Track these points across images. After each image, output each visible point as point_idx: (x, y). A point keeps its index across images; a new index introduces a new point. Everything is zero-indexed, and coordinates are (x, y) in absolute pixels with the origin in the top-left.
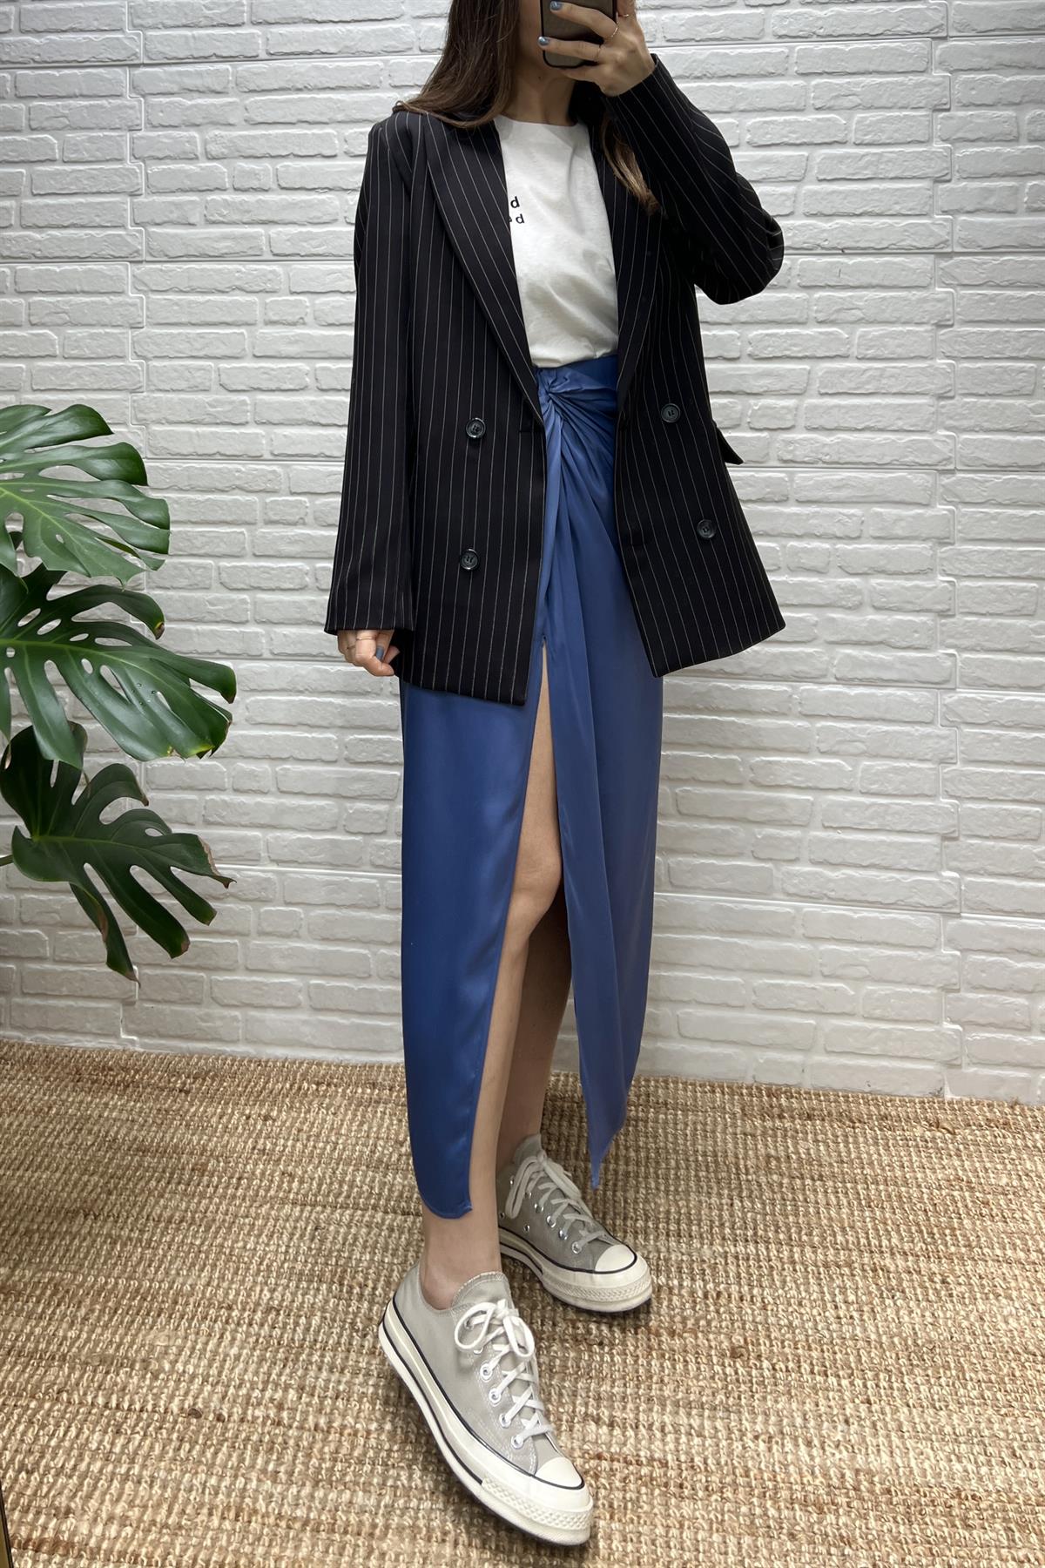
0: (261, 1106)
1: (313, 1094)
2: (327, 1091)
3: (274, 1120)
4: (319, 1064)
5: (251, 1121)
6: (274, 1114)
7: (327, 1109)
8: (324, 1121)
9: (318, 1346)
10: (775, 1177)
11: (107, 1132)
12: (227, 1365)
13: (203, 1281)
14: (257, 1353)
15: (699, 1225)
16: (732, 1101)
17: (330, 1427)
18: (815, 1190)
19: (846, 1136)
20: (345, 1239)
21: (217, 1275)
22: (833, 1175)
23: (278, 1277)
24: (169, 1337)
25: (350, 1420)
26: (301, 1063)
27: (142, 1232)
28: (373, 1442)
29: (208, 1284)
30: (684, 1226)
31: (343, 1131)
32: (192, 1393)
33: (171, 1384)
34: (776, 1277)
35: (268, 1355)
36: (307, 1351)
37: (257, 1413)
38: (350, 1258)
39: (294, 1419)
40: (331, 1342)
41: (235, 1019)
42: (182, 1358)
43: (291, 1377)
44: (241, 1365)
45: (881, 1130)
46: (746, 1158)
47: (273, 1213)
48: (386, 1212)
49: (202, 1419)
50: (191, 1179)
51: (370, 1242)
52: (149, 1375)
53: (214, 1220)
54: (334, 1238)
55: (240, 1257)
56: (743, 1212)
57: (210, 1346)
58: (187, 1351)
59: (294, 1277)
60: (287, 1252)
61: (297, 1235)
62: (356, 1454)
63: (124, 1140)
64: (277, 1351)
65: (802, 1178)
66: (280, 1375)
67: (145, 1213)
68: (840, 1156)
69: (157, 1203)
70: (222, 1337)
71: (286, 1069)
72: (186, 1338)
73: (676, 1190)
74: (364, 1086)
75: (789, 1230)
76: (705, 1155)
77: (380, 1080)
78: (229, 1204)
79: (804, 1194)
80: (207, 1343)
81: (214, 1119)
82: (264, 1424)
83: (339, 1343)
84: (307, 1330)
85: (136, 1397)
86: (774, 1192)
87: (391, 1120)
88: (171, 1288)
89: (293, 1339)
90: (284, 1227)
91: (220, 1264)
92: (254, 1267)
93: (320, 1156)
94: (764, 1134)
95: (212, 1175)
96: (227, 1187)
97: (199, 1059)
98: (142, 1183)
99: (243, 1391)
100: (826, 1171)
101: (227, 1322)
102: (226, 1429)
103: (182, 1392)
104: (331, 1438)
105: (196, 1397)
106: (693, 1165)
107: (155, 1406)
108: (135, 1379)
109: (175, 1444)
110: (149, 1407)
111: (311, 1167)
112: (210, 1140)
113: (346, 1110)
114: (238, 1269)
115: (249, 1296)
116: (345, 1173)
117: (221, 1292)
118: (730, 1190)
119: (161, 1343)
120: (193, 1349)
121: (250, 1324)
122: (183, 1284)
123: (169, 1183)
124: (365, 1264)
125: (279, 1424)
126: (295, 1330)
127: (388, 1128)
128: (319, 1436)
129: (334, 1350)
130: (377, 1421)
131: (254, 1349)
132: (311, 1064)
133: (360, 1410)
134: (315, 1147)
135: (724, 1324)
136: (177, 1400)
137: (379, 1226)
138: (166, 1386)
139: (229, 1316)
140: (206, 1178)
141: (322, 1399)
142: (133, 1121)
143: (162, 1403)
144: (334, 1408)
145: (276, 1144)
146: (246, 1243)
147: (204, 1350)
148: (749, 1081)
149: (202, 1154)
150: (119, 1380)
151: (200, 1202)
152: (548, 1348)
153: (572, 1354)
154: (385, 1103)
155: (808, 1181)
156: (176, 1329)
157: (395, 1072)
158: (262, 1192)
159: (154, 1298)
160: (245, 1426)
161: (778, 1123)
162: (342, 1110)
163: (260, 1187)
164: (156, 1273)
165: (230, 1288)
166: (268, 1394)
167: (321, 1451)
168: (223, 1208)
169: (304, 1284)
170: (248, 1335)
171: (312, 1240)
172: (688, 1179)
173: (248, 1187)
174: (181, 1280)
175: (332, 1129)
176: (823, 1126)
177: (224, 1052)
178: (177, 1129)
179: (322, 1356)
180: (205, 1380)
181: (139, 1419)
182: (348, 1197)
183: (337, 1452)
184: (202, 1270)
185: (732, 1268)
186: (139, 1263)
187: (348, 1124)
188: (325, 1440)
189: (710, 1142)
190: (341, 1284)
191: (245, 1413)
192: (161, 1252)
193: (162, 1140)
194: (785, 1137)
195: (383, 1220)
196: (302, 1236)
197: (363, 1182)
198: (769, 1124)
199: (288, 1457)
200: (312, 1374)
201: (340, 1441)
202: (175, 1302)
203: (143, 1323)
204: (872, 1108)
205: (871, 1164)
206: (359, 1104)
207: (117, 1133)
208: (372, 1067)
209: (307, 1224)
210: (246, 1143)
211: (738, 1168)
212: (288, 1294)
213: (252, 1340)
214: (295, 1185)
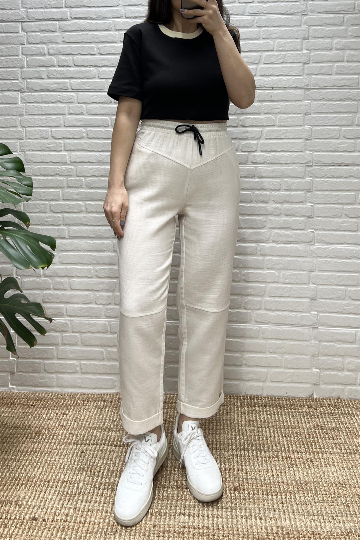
0: (62, 410)
1: (82, 405)
2: (87, 403)
3: (67, 415)
4: (84, 394)
5: (58, 415)
6: (67, 412)
7: (87, 410)
8: (86, 414)
9: (82, 493)
10: (252, 427)
11: (4, 421)
12: (47, 502)
13: (39, 473)
14: (59, 497)
15: (224, 445)
16: (237, 401)
17: (85, 521)
18: (266, 432)
19: (278, 412)
20: (93, 456)
21: (44, 470)
22: (273, 426)
23: (67, 470)
24: (25, 493)
25: (93, 519)
26: (78, 394)
27: (16, 456)
28: (101, 526)
29: (41, 474)
30: (218, 446)
31: (93, 418)
32: (34, 512)
33: (26, 509)
34: (251, 462)
35: (63, 498)
36: (77, 496)
37: (58, 518)
38: (94, 462)
39: (72, 519)
40: (86, 492)
41: (53, 378)
42: (30, 500)
43: (71, 505)
44: (53, 502)
45: (291, 410)
46: (241, 422)
47: (66, 448)
48: (108, 446)
49: (37, 521)
50: (35, 437)
51: (102, 456)
52: (18, 507)
53: (44, 451)
54: (89, 456)
55: (53, 464)
56: (240, 440)
57: (41, 495)
58: (32, 497)
59: (73, 470)
60: (71, 461)
61: (75, 455)
62: (95, 530)
63: (10, 424)
64: (66, 496)
65: (262, 427)
66: (67, 504)
67: (17, 449)
68: (275, 419)
69: (22, 446)
70: (45, 492)
71: (72, 397)
72: (32, 493)
73: (216, 433)
74: (101, 401)
75: (256, 446)
76: (227, 421)
77: (107, 399)
78: (50, 445)
79: (262, 433)
80: (40, 495)
81: (45, 415)
82: (61, 522)
83: (89, 492)
84: (78, 488)
85: (13, 515)
86: (251, 433)
87: (111, 413)
88: (26, 476)
89: (72, 492)
90: (70, 453)
91: (46, 466)
92: (58, 467)
93: (84, 427)
94: (248, 412)
95: (43, 435)
96: (49, 439)
97: (39, 394)
98: (17, 439)
99: (53, 511)
100: (270, 425)
101: (48, 487)
102: (46, 524)
103: (30, 512)
104: (85, 525)
105: (35, 514)
106: (222, 424)
107: (19, 517)
108: (12, 508)
109: (27, 530)
110: (18, 518)
111: (80, 431)
112: (43, 423)
113: (94, 410)
114: (52, 468)
115: (56, 477)
116: (93, 432)
117: (46, 476)
118: (235, 432)
119: (22, 495)
120: (35, 496)
121: (56, 487)
122: (31, 474)
123: (27, 438)
124: (100, 464)
125: (66, 521)
126: (73, 489)
127: (110, 416)
128: (81, 525)
129: (88, 495)
130: (103, 519)
131: (57, 496)
132: (81, 394)
133: (96, 516)
134: (82, 424)
135: (232, 479)
136: (28, 515)
137: (106, 451)
138: (24, 510)
139: (48, 485)
140: (41, 436)
141: (83, 512)
142: (13, 417)
143: (22, 516)
144: (87, 515)
145: (67, 423)
146: (55, 459)
147: (39, 497)
148: (243, 394)
149: (39, 428)
150: (6, 509)
151: (38, 445)
152: (167, 491)
153: (176, 492)
154: (109, 407)
155: (264, 429)
156: (28, 490)
157: (113, 396)
158: (62, 441)
159: (20, 479)
160: (54, 523)
161: (253, 408)
162: (93, 410)
163: (61, 439)
164: (21, 471)
165: (49, 475)
166: (62, 511)
167: (82, 530)
168: (47, 446)
169: (77, 472)
170: (55, 491)
171: (80, 456)
172: (220, 429)
173: (57, 439)
174: (30, 473)
175: (89, 417)
176: (270, 409)
177: (49, 391)
178: (30, 419)
179: (83, 497)
180: (39, 507)
181: (14, 522)
182: (94, 441)
183: (88, 530)
184: (39, 469)
185: (235, 460)
186: (15, 467)
187: (95, 415)
188: (83, 526)
189: (229, 416)
190: (91, 472)
191: (54, 518)
192: (23, 463)
193: (24, 423)
194: (256, 413)
195: (107, 448)
196: (77, 456)
197: (100, 435)
198: (250, 409)
199: (69, 533)
200: (79, 503)
201: (89, 526)
202: (28, 481)
203: (16, 489)
204: (288, 402)
205: (287, 422)
206: (99, 408)
207: (7, 421)
208: (104, 394)
209: (79, 451)
210: (56, 423)
211: (238, 425)
212: (71, 476)
213: (57, 492)
214: (74, 437)
